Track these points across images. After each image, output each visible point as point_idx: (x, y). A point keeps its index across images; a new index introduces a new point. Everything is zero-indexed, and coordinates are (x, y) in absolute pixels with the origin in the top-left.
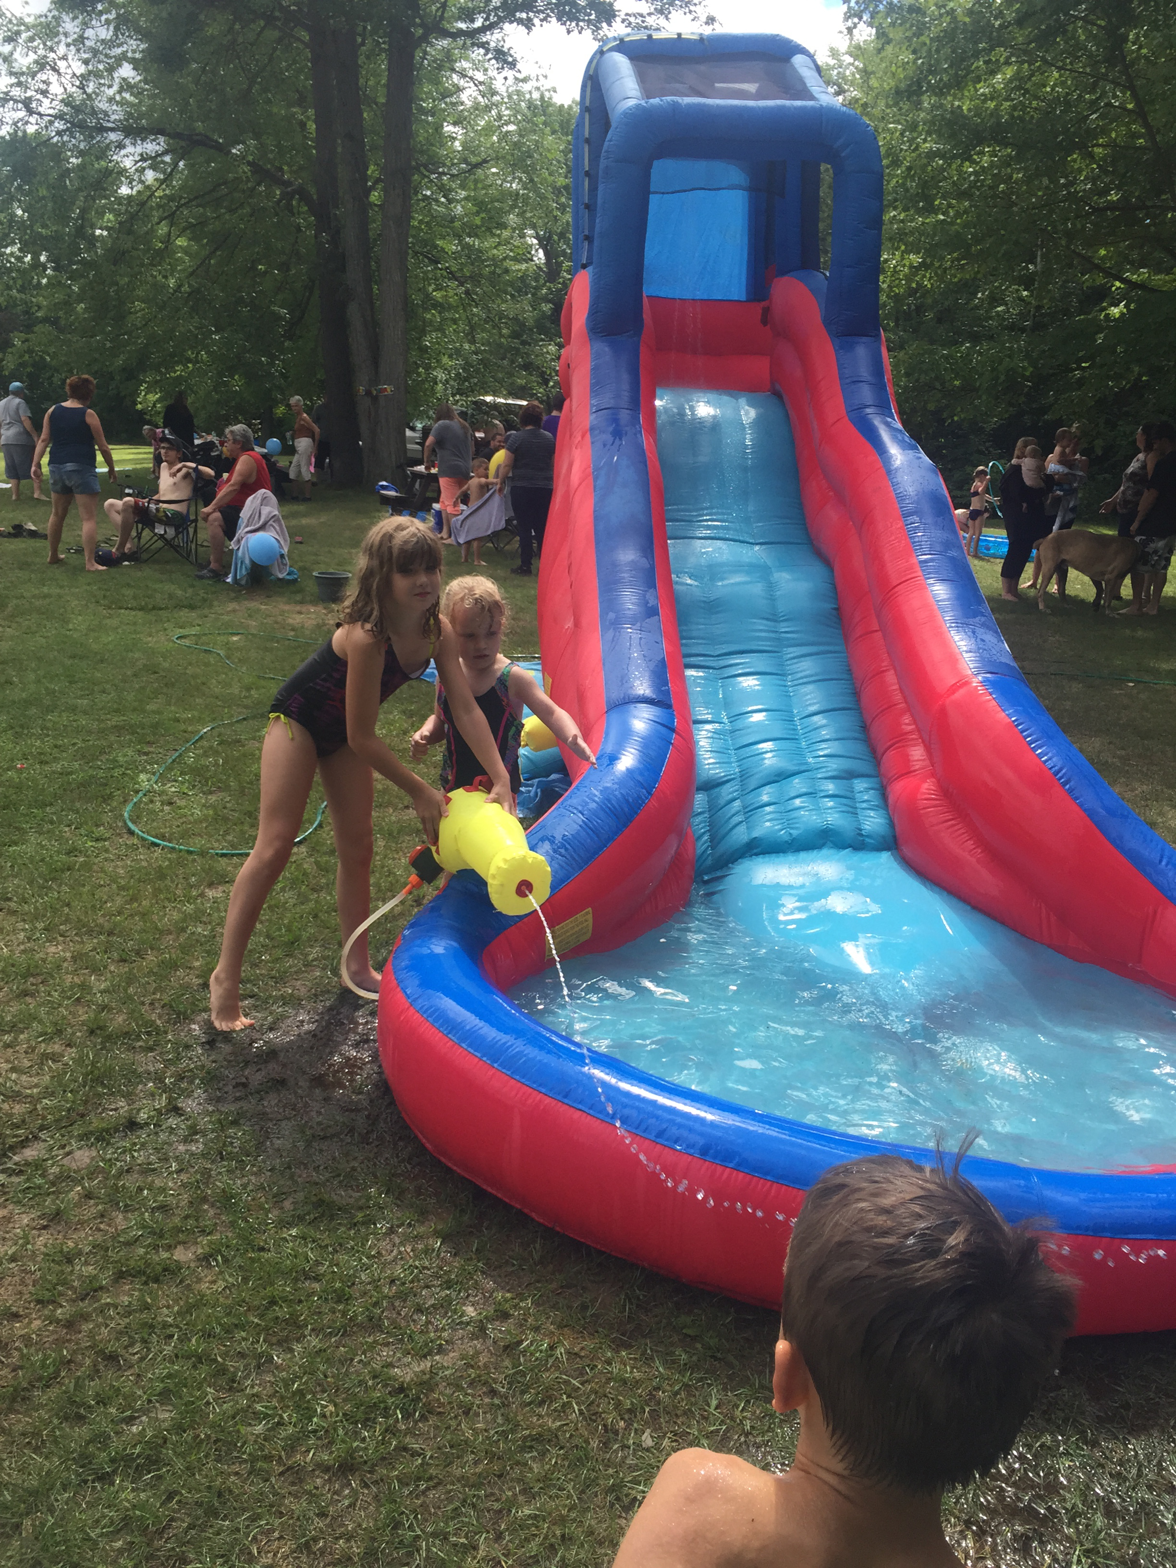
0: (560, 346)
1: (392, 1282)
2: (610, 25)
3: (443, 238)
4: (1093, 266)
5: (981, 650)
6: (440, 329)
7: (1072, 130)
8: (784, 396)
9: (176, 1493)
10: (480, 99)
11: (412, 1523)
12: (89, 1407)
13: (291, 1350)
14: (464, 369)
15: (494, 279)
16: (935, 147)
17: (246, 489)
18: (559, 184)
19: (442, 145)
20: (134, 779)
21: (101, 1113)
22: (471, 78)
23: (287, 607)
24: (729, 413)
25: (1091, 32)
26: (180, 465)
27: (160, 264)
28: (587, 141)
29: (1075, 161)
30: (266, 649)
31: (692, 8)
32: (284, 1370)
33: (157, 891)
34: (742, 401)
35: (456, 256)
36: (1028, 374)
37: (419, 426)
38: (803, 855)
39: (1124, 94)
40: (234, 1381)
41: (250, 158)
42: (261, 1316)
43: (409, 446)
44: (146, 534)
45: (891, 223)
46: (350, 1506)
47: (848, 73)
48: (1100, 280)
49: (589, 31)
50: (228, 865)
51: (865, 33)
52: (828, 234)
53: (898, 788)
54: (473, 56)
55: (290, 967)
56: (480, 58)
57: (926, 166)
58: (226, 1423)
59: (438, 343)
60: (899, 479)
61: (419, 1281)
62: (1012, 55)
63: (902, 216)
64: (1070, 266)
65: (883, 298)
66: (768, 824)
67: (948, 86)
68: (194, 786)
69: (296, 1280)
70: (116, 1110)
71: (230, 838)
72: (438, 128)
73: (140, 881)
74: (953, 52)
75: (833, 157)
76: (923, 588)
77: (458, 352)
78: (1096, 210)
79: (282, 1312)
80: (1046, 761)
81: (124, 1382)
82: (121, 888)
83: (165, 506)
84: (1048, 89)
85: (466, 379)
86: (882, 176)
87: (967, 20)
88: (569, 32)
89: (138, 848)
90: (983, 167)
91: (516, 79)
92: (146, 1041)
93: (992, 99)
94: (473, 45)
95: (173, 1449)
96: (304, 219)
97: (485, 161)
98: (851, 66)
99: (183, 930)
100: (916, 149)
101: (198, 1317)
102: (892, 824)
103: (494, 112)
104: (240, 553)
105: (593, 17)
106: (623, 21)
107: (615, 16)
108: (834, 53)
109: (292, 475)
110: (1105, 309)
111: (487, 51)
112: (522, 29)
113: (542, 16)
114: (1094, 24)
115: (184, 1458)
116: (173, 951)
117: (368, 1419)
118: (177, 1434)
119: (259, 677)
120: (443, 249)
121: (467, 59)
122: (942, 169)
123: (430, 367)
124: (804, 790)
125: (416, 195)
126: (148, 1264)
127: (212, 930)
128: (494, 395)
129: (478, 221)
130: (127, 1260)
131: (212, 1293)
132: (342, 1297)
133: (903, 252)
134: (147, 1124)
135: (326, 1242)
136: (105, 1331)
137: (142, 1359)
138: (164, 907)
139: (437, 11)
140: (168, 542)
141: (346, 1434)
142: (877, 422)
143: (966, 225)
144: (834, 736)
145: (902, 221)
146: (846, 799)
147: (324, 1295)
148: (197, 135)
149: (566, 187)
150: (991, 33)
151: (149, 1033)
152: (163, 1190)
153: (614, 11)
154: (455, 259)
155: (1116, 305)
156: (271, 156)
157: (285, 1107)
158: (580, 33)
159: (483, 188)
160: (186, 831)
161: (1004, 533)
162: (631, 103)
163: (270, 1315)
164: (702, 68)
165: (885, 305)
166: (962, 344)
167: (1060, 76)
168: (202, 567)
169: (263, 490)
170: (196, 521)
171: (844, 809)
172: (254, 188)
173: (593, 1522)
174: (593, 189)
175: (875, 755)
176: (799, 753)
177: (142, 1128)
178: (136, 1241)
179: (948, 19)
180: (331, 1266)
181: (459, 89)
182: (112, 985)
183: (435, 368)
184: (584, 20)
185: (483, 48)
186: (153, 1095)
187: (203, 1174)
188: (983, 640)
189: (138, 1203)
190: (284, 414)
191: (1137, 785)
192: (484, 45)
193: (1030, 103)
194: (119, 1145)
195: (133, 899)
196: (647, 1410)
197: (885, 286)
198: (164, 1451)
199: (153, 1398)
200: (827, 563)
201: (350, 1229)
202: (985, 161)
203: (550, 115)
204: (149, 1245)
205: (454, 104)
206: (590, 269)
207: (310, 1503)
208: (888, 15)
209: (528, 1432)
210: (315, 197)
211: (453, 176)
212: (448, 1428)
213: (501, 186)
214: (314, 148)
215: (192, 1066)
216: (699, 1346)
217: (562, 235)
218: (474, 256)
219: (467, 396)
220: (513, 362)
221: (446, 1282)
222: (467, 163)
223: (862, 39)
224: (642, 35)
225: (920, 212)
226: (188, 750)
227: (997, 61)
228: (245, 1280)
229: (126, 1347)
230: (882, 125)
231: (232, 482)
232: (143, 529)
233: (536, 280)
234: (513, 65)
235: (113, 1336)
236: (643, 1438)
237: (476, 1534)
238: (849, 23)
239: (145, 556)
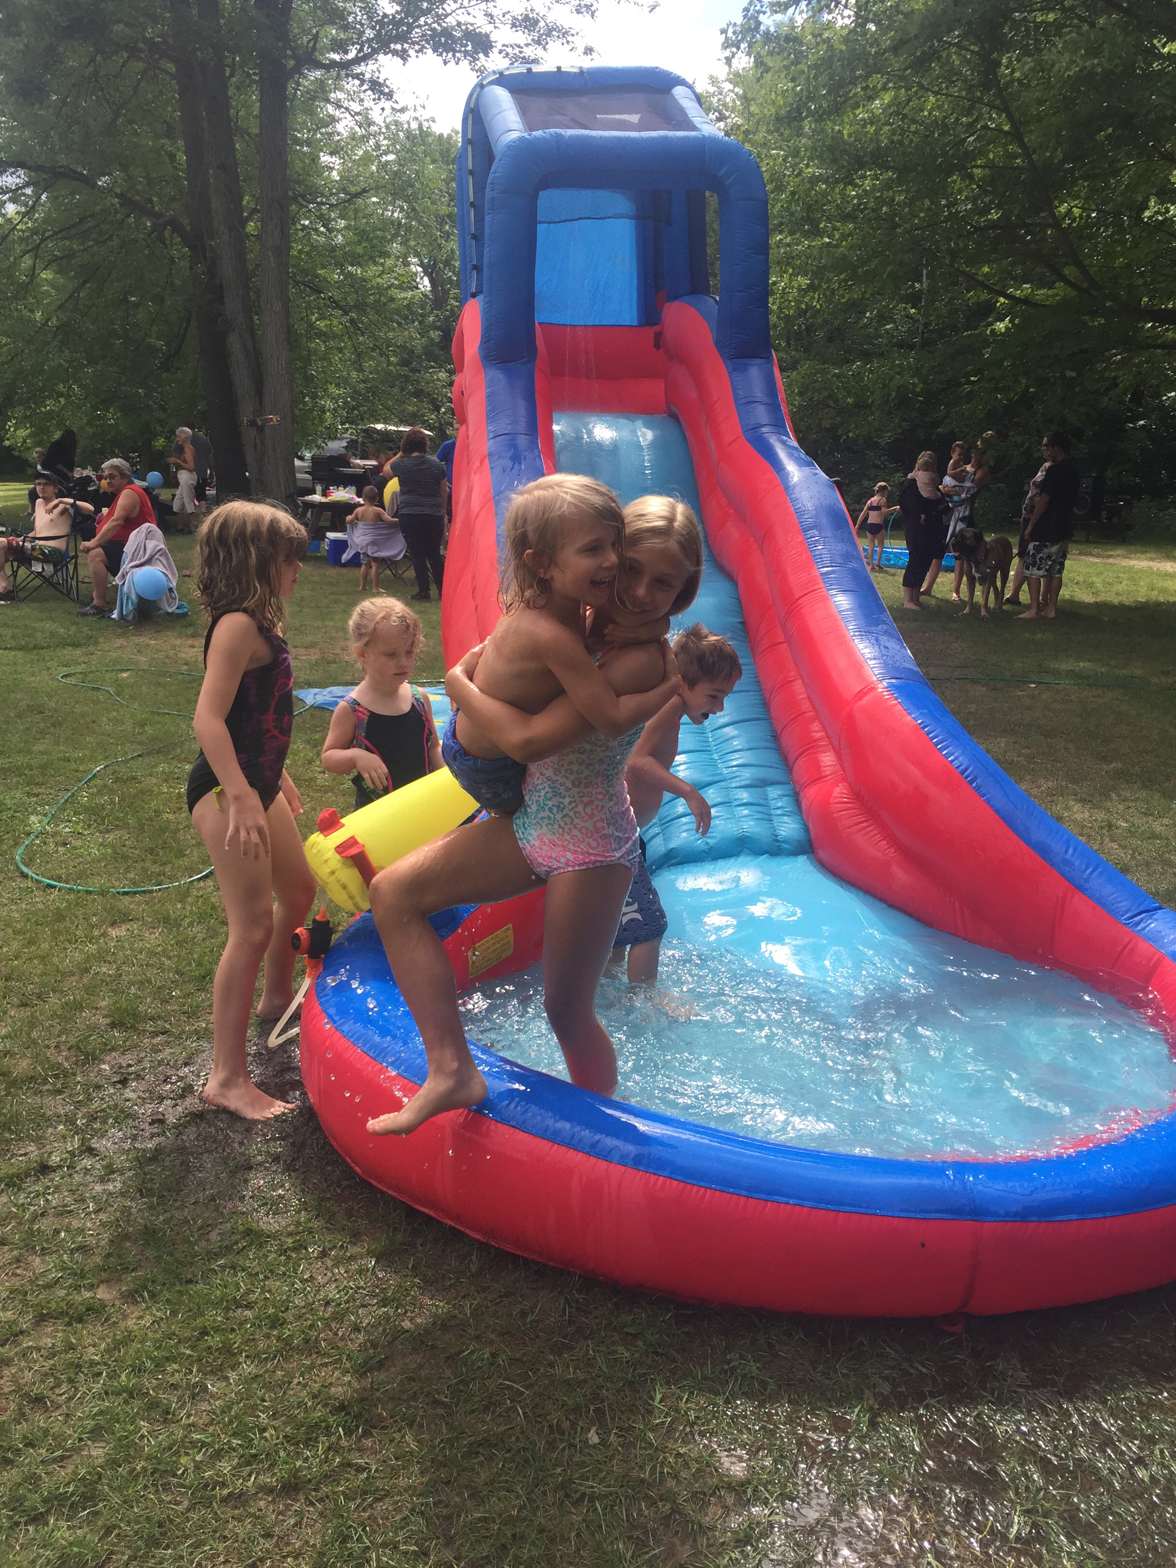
0: (451, 372)
1: (327, 1303)
2: (487, 55)
3: (324, 267)
4: (975, 283)
5: (883, 655)
6: (325, 358)
7: (951, 152)
8: (680, 417)
9: (115, 1527)
10: (357, 129)
11: (360, 1536)
12: (19, 1450)
13: (227, 1379)
14: (352, 398)
15: (379, 307)
16: (818, 172)
17: (130, 523)
18: (441, 213)
19: (320, 175)
20: (24, 821)
21: (9, 1159)
22: (347, 109)
23: (178, 642)
24: (626, 434)
25: (965, 57)
26: (56, 501)
27: (25, 298)
28: (471, 172)
29: (955, 182)
30: (159, 684)
31: (570, 38)
32: (219, 1398)
33: (55, 934)
34: (639, 423)
35: (339, 285)
36: (918, 390)
37: (308, 455)
38: (721, 863)
39: (1000, 116)
40: (168, 1413)
41: (118, 191)
42: (193, 1348)
43: (298, 476)
44: (23, 572)
45: (778, 247)
46: (295, 1525)
47: (728, 99)
48: (985, 296)
49: (466, 62)
50: (130, 903)
51: (743, 62)
52: (716, 258)
53: (811, 794)
54: (348, 87)
55: (203, 1001)
56: (355, 88)
57: (809, 190)
58: (162, 1454)
59: (324, 372)
60: (797, 495)
61: (355, 1300)
62: (889, 81)
63: (788, 240)
64: (955, 283)
65: (773, 319)
66: (684, 834)
67: (828, 113)
68: (89, 826)
69: (227, 1309)
70: (25, 1155)
71: (131, 875)
72: (315, 159)
73: (37, 923)
74: (831, 79)
75: (717, 185)
76: (825, 599)
77: (346, 381)
78: (977, 229)
79: (214, 1341)
80: (952, 761)
81: (52, 1422)
82: (17, 932)
83: (41, 542)
84: (926, 113)
85: (354, 408)
86: (767, 202)
87: (843, 48)
88: (445, 63)
89: (32, 891)
90: (865, 191)
91: (393, 109)
92: (54, 1084)
93: (872, 124)
94: (347, 76)
95: (108, 1485)
96: (179, 251)
97: (364, 191)
98: (731, 93)
99: (87, 970)
100: (799, 174)
101: (126, 1353)
102: (807, 829)
103: (372, 142)
104: (125, 589)
105: (469, 48)
106: (500, 52)
107: (492, 47)
108: (714, 81)
109: (176, 507)
110: (991, 324)
111: (363, 82)
112: (397, 60)
113: (417, 47)
114: (968, 50)
115: (121, 1493)
116: (77, 992)
117: (310, 1439)
118: (112, 1468)
119: (153, 713)
120: (325, 279)
121: (341, 89)
122: (825, 194)
123: (317, 396)
124: (719, 800)
125: (294, 225)
126: (70, 1305)
127: (118, 969)
128: (384, 423)
129: (360, 250)
130: (48, 1302)
131: (140, 1329)
132: (276, 1323)
133: (791, 275)
134: (60, 1167)
135: (256, 1270)
136: (28, 1375)
137: (70, 1399)
138: (65, 949)
139: (309, 42)
140: (47, 580)
141: (288, 1455)
142: (773, 440)
143: (851, 248)
144: (746, 746)
145: (789, 245)
146: (761, 807)
147: (257, 1322)
148: (59, 167)
149: (450, 216)
150: (867, 60)
151: (56, 1077)
152: (81, 1231)
153: (491, 42)
154: (338, 288)
155: (1002, 320)
156: (139, 187)
157: (205, 1139)
158: (457, 64)
159: (364, 217)
160: (84, 871)
161: (904, 544)
162: (514, 135)
163: (202, 1345)
164: (584, 100)
165: (775, 326)
166: (854, 362)
167: (937, 100)
168: (85, 604)
169: (147, 525)
170: (76, 557)
171: (760, 816)
172: (123, 220)
173: (543, 1521)
174: (480, 220)
175: (787, 763)
176: (713, 764)
177: (54, 1171)
178: (55, 1283)
179: (825, 47)
180: (263, 1292)
181: (333, 120)
182: (14, 1030)
183: (322, 398)
184: (460, 51)
185: (358, 79)
186: (64, 1137)
187: (123, 1212)
188: (886, 647)
189: (55, 1245)
190: (163, 447)
191: (1042, 781)
192: (359, 76)
193: (909, 127)
194: (31, 1189)
195: (31, 942)
196: (592, 1408)
197: (775, 307)
198: (100, 1487)
199: (83, 1436)
200: (730, 577)
201: (280, 1255)
202: (867, 184)
203: (430, 145)
204: (71, 1286)
205: (330, 135)
206: (480, 298)
207: (254, 1525)
208: (765, 44)
209: (473, 1439)
210: (188, 228)
211: (332, 205)
212: (392, 1441)
213: (382, 215)
214: (186, 179)
215: (105, 1106)
216: (640, 1343)
217: (447, 263)
218: (357, 284)
219: (357, 425)
220: (403, 389)
221: (382, 1300)
222: (346, 193)
223: (740, 67)
224: (521, 69)
225: (807, 235)
226: (80, 789)
227: (875, 87)
228: (174, 1313)
229: (52, 1388)
230: (765, 151)
231: (115, 517)
232: (18, 567)
233: (423, 308)
234: (389, 96)
235: (38, 1378)
236: (589, 1436)
237: (426, 1541)
238: (728, 53)
239: (22, 595)
